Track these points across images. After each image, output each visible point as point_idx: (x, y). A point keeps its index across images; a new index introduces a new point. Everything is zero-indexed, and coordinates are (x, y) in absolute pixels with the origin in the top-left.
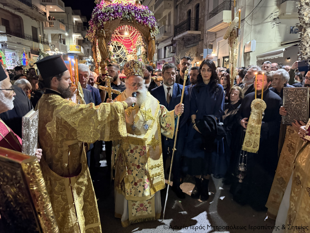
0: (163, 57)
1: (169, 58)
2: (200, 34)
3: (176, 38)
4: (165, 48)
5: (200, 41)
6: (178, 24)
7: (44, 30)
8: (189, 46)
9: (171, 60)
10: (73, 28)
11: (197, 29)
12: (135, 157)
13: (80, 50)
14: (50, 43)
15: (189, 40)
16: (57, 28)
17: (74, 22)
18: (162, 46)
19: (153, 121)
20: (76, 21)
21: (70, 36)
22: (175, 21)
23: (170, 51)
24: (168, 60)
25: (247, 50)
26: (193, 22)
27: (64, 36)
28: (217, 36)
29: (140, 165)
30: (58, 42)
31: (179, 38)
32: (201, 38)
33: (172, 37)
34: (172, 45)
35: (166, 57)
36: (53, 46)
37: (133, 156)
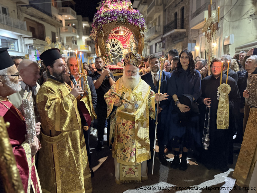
0: (154, 51)
1: (159, 53)
2: (185, 32)
3: (165, 35)
4: (156, 45)
5: (185, 37)
6: (167, 23)
7: (61, 34)
8: (176, 42)
9: (160, 54)
10: (83, 31)
11: (182, 28)
12: (126, 129)
13: (88, 49)
14: (65, 44)
15: (176, 37)
16: (70, 32)
17: (84, 27)
18: (153, 43)
19: (142, 102)
20: (85, 27)
21: (80, 38)
22: (164, 22)
23: (160, 47)
24: (159, 54)
25: (226, 43)
26: (179, 22)
27: (76, 38)
28: (200, 32)
29: (129, 136)
30: (71, 43)
31: (168, 36)
32: (186, 35)
33: (161, 35)
34: (161, 42)
35: (157, 51)
36: (68, 46)
37: (125, 128)
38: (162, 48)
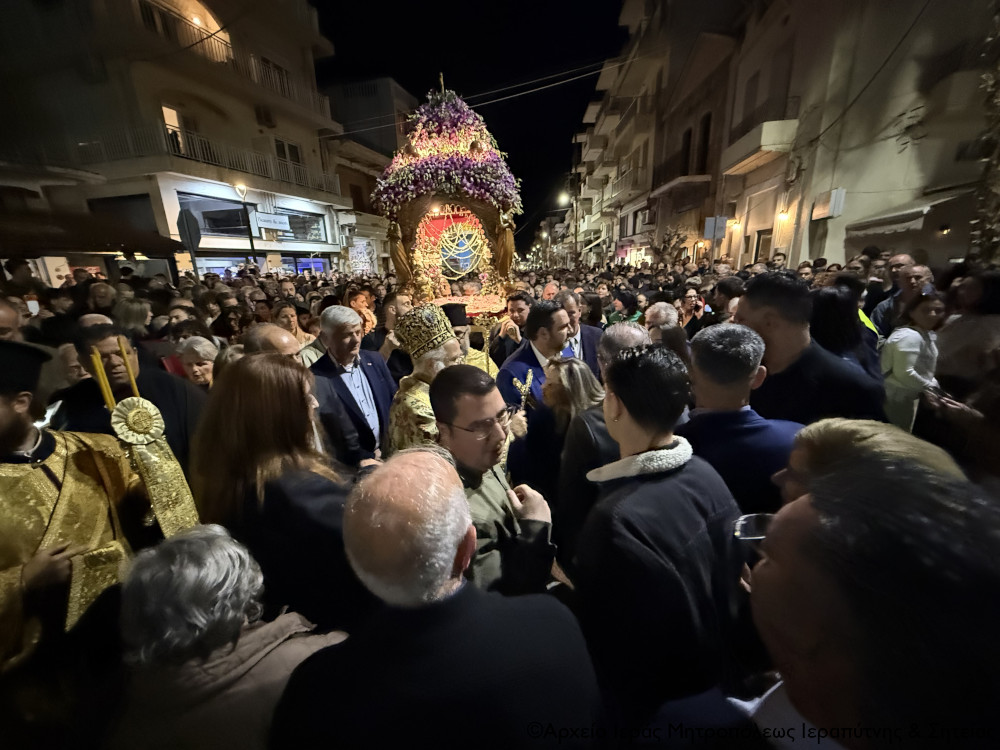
1: (642, 235)
3: (657, 193)
4: (635, 215)
5: (708, 196)
6: (663, 161)
8: (684, 209)
11: (702, 171)
15: (683, 196)
18: (629, 210)
22: (657, 156)
23: (644, 220)
25: (818, 213)
28: (748, 184)
31: (663, 193)
32: (712, 191)
33: (648, 191)
34: (648, 208)
35: (637, 231)
38: (648, 224)
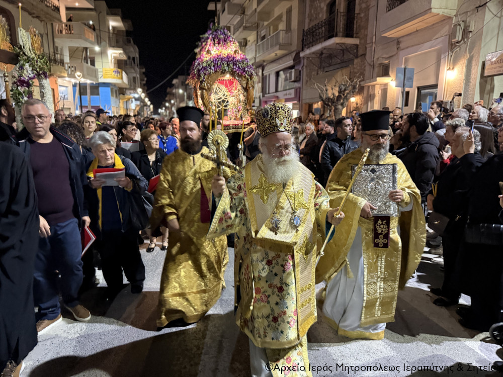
0: (273, 89)
1: (288, 92)
3: (308, 52)
4: (277, 74)
5: (357, 57)
6: (306, 27)
7: (56, 40)
8: (331, 68)
9: (290, 94)
10: (109, 38)
12: (274, 272)
13: (122, 78)
14: (68, 64)
16: (81, 36)
17: (110, 28)
18: (271, 70)
19: (307, 210)
20: (114, 28)
21: (103, 53)
22: (300, 23)
23: (288, 78)
24: (284, 95)
27: (93, 51)
28: (402, 46)
29: (284, 286)
30: (82, 62)
31: (313, 53)
32: (361, 52)
33: (296, 50)
34: (293, 67)
35: (280, 89)
36: (73, 69)
37: (271, 272)
38: (294, 81)
